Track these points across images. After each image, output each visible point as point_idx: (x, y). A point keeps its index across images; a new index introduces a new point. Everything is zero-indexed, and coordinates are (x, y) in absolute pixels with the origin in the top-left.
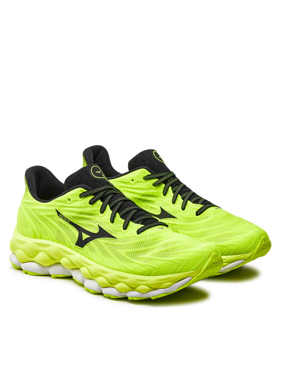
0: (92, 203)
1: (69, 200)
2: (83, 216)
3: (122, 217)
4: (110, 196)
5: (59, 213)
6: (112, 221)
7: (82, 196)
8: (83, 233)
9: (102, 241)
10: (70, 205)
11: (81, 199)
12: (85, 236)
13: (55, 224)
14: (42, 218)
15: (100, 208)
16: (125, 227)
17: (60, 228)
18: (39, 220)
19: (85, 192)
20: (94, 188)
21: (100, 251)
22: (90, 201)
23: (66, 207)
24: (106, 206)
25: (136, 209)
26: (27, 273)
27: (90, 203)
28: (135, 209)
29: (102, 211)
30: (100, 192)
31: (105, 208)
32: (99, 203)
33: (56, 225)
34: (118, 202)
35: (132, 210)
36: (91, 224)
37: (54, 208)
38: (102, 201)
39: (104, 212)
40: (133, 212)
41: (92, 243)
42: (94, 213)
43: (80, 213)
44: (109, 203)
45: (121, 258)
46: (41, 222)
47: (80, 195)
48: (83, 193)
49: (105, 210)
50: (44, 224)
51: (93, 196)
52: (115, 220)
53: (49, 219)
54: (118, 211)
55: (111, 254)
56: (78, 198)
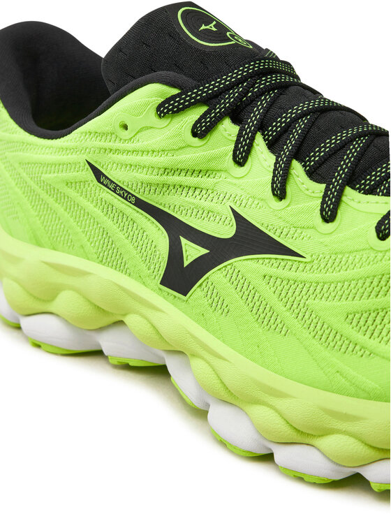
0: (201, 130)
1: (125, 127)
2: (176, 179)
3: (313, 174)
4: (264, 101)
5: (98, 174)
6: (280, 191)
7: (167, 109)
8: (184, 241)
9: (249, 266)
10: (129, 146)
11: (164, 122)
12: (192, 252)
13: (90, 207)
14: (50, 189)
15: (232, 147)
16: (329, 213)
17: (108, 223)
18: (44, 195)
19: (173, 97)
20: (203, 79)
21: (246, 309)
22: (195, 126)
23: (117, 151)
24: (252, 139)
25: (363, 134)
26: (39, 346)
27: (195, 134)
28: (359, 135)
29: (241, 156)
30: (227, 89)
31: (250, 146)
32: (228, 129)
33: (97, 212)
34: (295, 120)
35: (350, 141)
36: (206, 204)
37: (82, 158)
38: (235, 120)
39: (245, 159)
40: (355, 149)
41: (217, 276)
42: (212, 165)
43: (167, 171)
44: (262, 127)
45: (328, 335)
46: (51, 200)
47: (158, 109)
48: (168, 101)
49: (248, 152)
50: (61, 210)
51: (204, 109)
52: (289, 189)
53: (72, 193)
54: (298, 154)
55: (289, 318)
56: (153, 117)
